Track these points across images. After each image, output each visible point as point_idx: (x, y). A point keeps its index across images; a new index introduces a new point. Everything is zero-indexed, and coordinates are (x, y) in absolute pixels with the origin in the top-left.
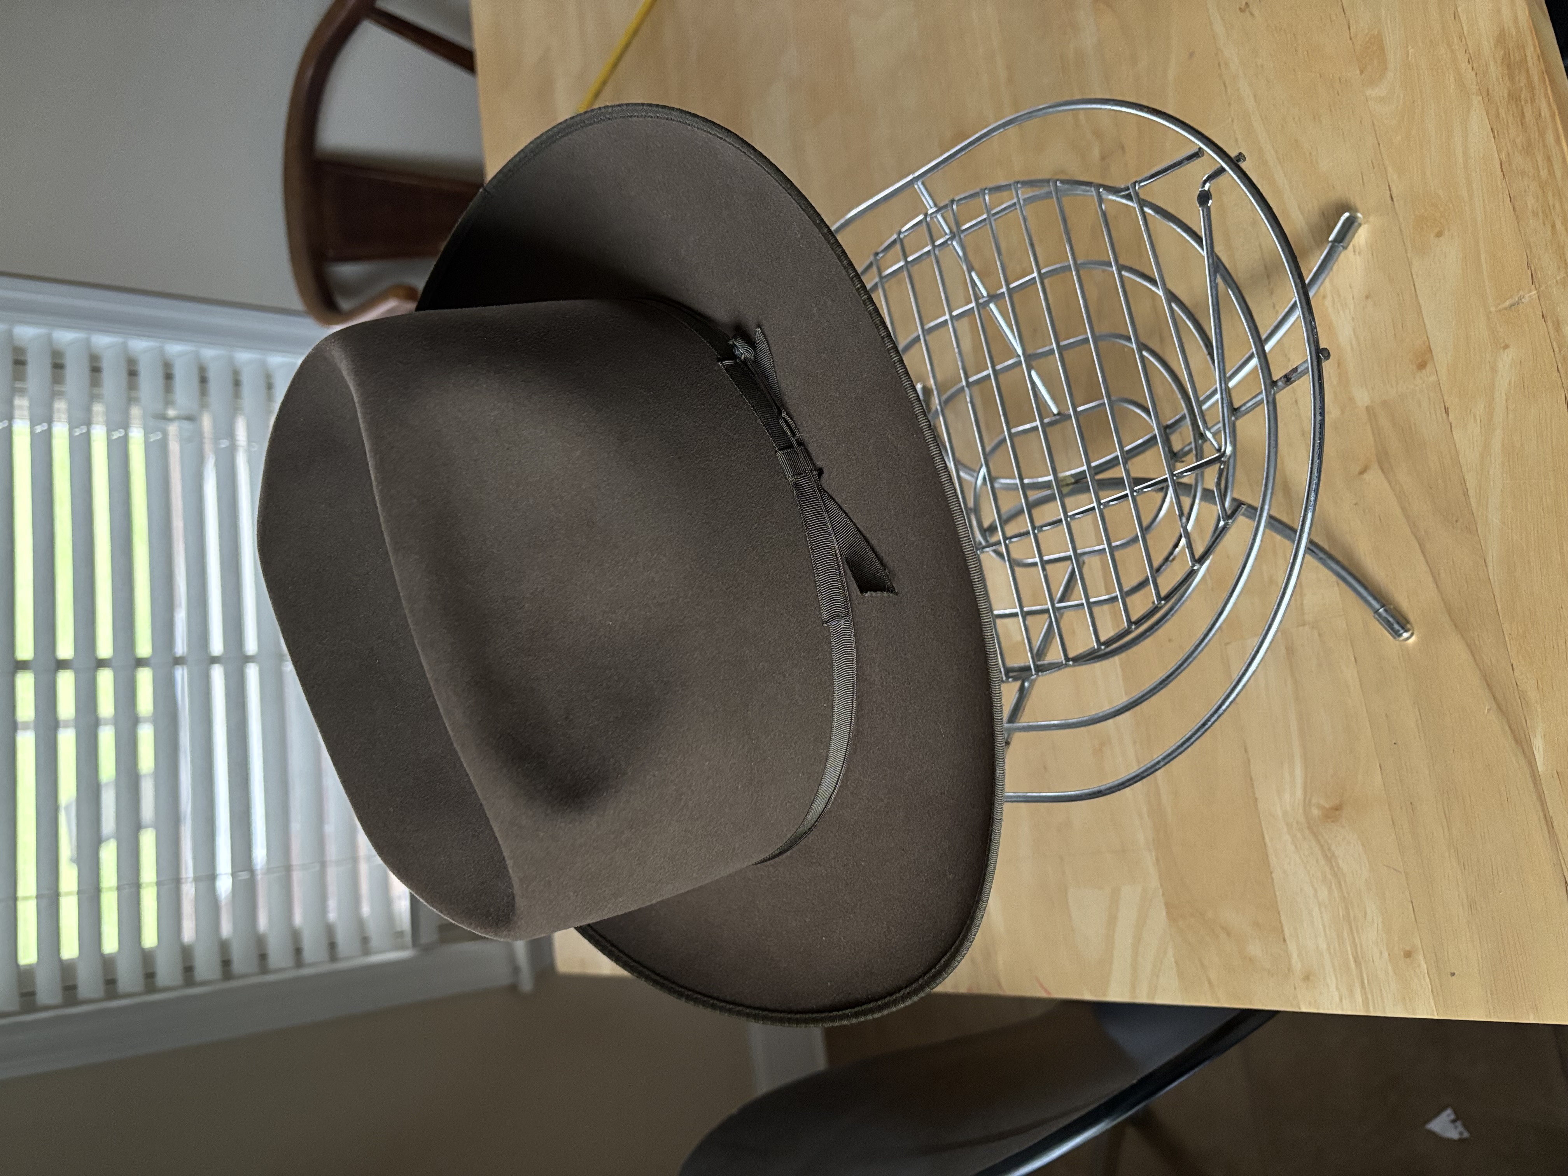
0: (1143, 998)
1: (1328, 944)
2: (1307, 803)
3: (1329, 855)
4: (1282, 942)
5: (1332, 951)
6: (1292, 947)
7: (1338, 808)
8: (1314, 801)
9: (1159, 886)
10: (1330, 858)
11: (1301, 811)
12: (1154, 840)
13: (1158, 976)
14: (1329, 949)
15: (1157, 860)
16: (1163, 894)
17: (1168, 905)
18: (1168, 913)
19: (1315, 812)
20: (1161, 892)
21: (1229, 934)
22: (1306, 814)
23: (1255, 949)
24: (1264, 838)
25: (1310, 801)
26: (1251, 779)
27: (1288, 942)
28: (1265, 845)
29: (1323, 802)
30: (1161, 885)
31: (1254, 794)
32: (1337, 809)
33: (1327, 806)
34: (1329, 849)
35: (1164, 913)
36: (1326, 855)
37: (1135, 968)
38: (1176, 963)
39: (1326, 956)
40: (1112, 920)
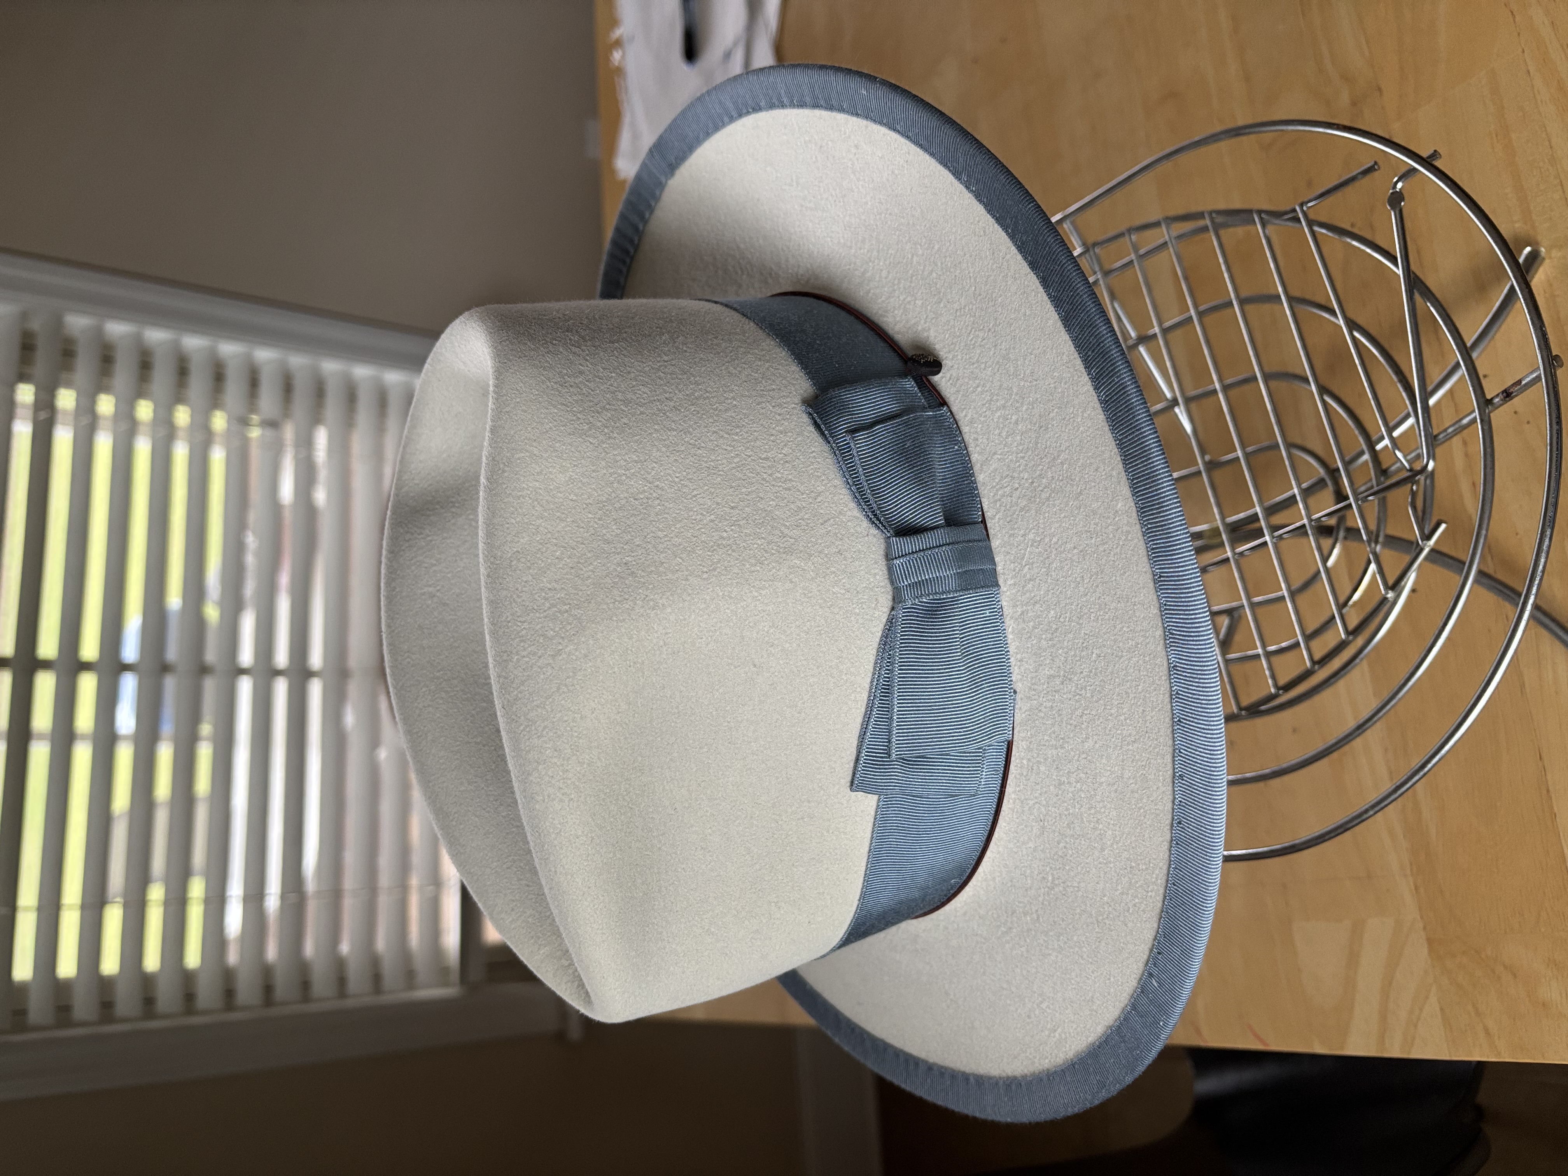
0: (1395, 1052)
9: (1419, 918)
12: (1411, 864)
13: (1416, 1026)
15: (1416, 888)
16: (1425, 928)
17: (1430, 941)
18: (1431, 950)
20: (1421, 925)
21: (1515, 976)
23: (1551, 991)
26: (1548, 791)
30: (1422, 917)
31: (1551, 808)
35: (1425, 950)
37: (1383, 1016)
38: (1442, 1009)
40: (1353, 959)
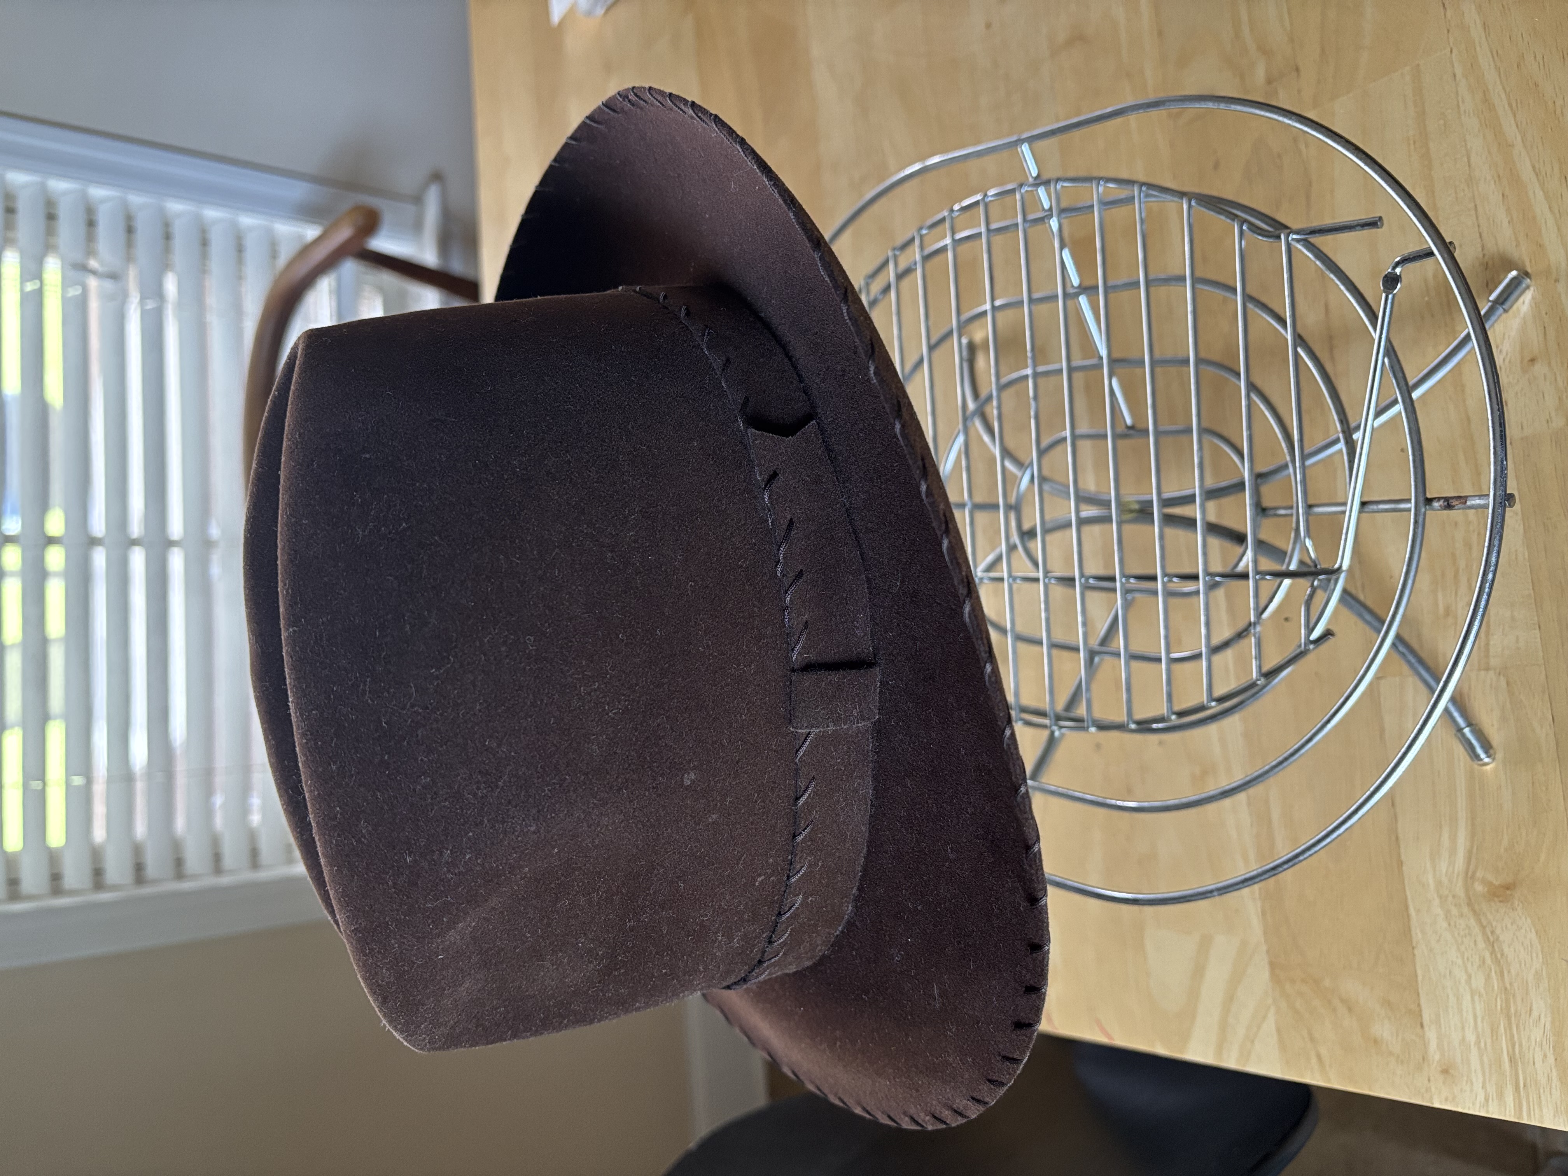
0: (1231, 1062)
1: (1478, 1037)
2: (1469, 877)
3: (1491, 939)
4: (1419, 1026)
5: (1482, 1044)
6: (1431, 1035)
7: (1508, 887)
8: (1479, 874)
9: (1263, 941)
10: (1492, 942)
11: (1460, 883)
13: (1253, 1042)
14: (1478, 1043)
15: (1264, 913)
17: (1273, 965)
18: (1273, 974)
19: (1479, 888)
20: (1265, 949)
21: (1350, 1010)
22: (1467, 889)
23: (1383, 1030)
24: (1407, 907)
25: (1474, 873)
26: (1397, 838)
27: (1426, 1028)
28: (1408, 916)
29: (1490, 877)
30: (1266, 941)
31: (1399, 855)
32: (1508, 889)
33: (1497, 883)
34: (1493, 932)
35: (1267, 973)
36: (1488, 938)
37: (1224, 1027)
38: (1279, 1031)
39: (1474, 1051)
40: (1198, 971)
